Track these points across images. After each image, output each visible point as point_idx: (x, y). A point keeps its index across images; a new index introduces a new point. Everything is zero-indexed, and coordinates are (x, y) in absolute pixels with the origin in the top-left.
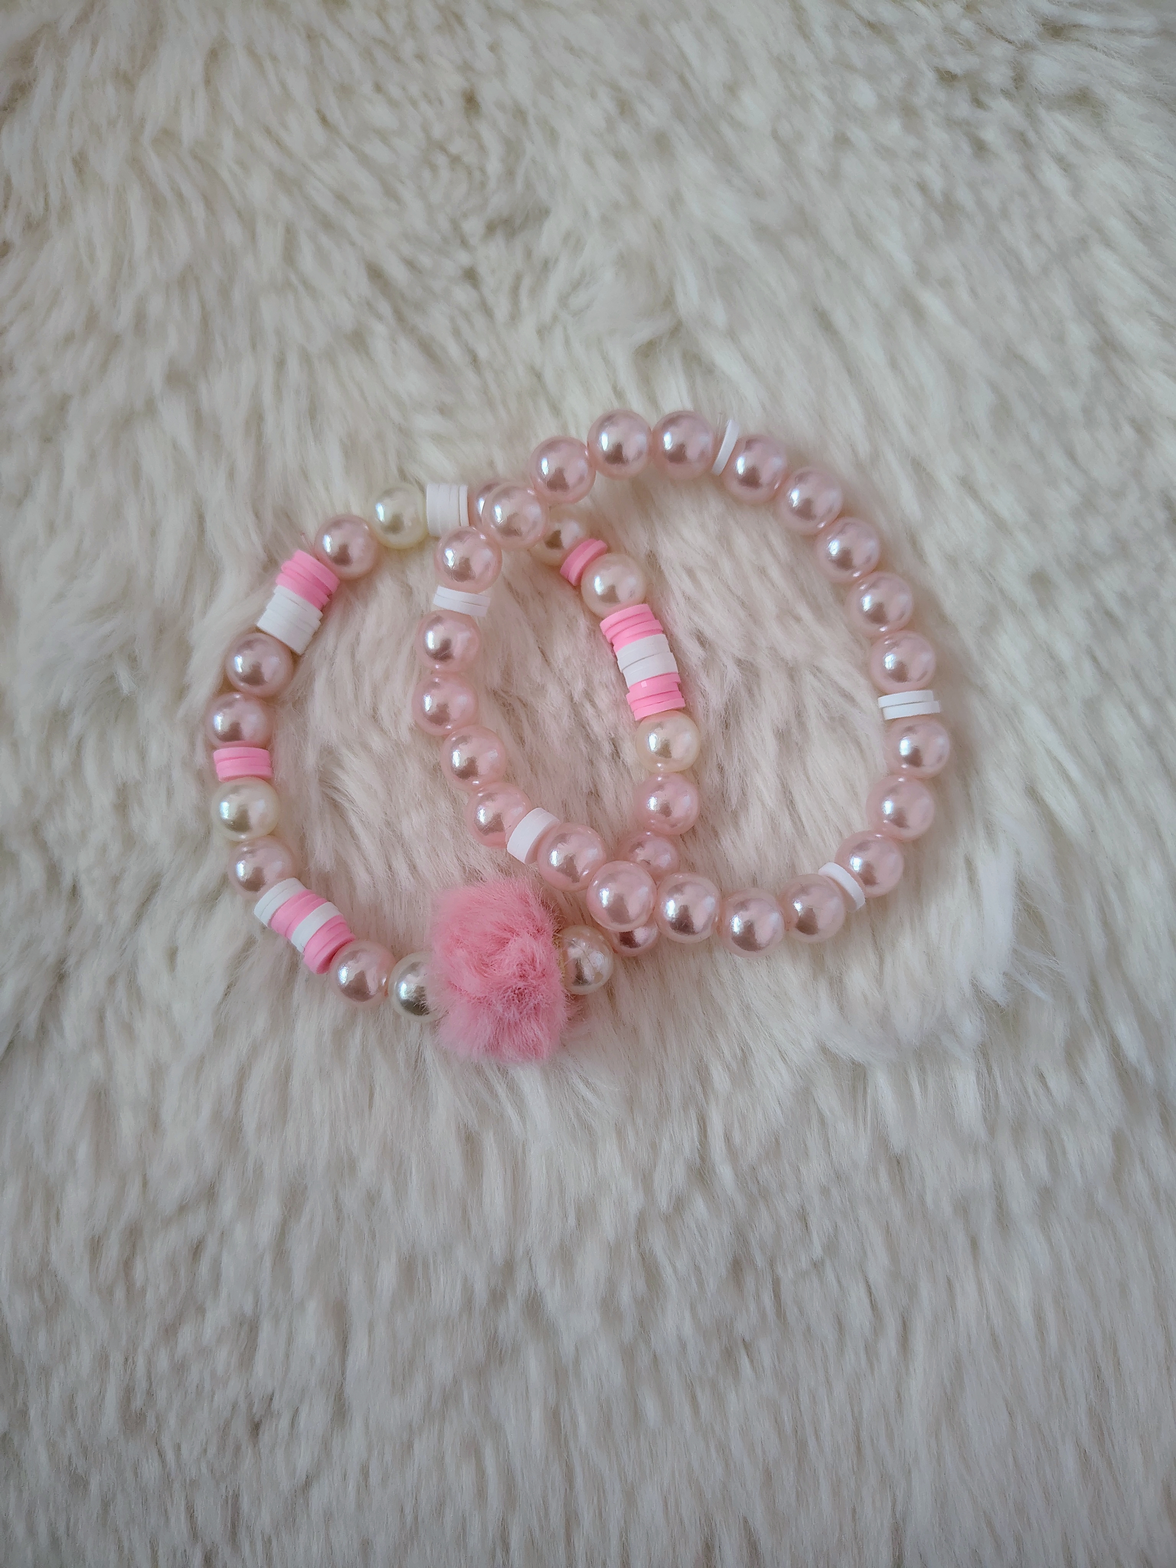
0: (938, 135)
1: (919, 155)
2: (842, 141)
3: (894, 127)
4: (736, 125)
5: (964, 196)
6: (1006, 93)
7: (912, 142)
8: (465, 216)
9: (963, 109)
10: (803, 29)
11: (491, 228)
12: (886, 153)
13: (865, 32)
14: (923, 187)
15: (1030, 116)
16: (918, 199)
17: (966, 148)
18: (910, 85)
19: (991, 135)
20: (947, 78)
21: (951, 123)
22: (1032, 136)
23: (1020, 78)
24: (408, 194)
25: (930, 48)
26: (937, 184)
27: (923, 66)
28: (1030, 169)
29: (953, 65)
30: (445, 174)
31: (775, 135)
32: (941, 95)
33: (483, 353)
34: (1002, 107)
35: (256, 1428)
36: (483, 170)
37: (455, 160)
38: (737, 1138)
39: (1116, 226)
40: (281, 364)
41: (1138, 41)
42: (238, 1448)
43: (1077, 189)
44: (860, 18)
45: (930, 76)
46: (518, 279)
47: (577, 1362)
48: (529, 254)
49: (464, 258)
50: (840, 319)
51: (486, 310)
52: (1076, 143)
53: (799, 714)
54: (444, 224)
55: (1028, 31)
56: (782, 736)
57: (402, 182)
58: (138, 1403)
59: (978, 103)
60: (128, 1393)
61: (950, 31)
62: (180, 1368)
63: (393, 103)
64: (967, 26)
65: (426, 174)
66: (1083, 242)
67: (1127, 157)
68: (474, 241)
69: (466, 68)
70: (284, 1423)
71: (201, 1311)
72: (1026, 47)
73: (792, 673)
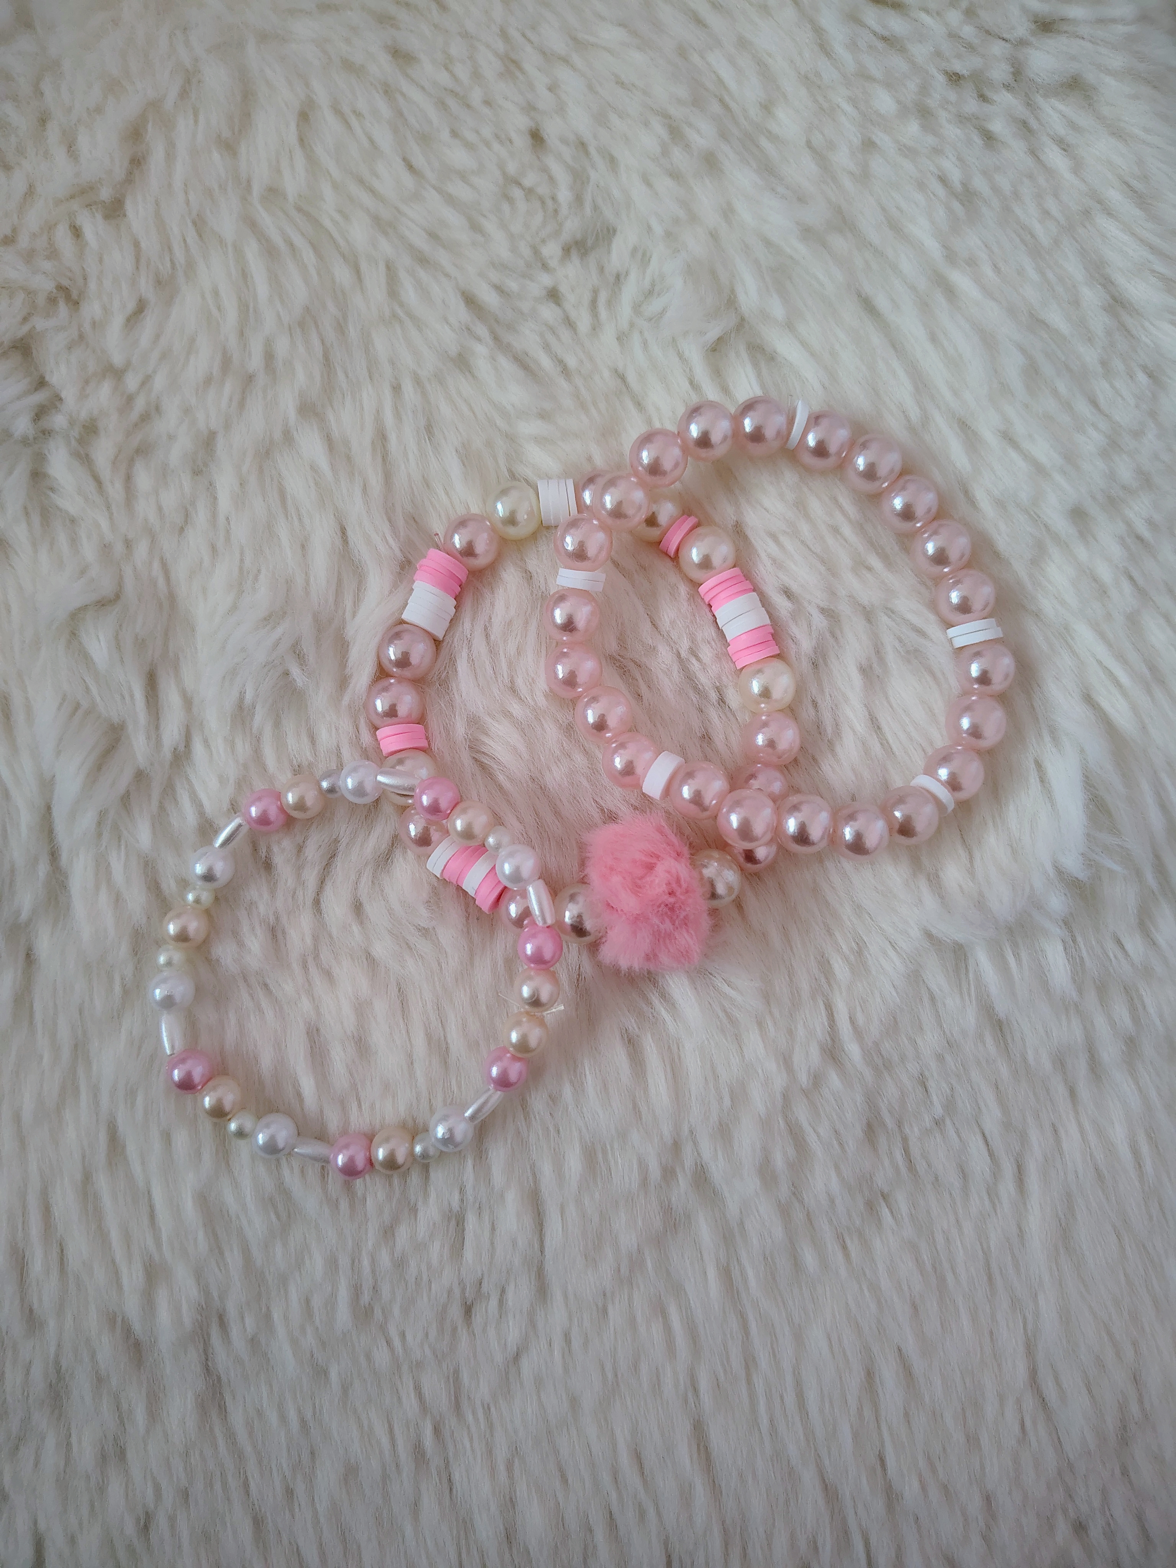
0: (952, 132)
1: (937, 151)
2: (869, 145)
3: (913, 128)
4: (773, 138)
5: (979, 183)
6: (1007, 87)
7: (930, 140)
8: (543, 241)
9: (972, 106)
10: (824, 48)
11: (567, 250)
12: (908, 151)
13: (880, 45)
14: (943, 180)
15: (1030, 104)
16: (941, 191)
17: (978, 140)
18: (924, 89)
19: (997, 126)
20: (955, 78)
21: (962, 119)
22: (1033, 124)
23: (1018, 72)
24: (490, 226)
25: (938, 54)
26: (955, 176)
27: (934, 71)
28: (1033, 153)
29: (958, 67)
30: (522, 205)
31: (809, 144)
32: (952, 96)
33: (572, 362)
34: (1005, 99)
35: (468, 1310)
36: (554, 199)
37: (529, 192)
38: (861, 1019)
39: (1115, 196)
40: (397, 389)
41: (1121, 29)
42: (454, 1330)
43: (1077, 167)
44: (875, 34)
45: (941, 78)
46: (595, 292)
47: (741, 1224)
48: (601, 269)
49: (546, 280)
50: (882, 302)
51: (569, 323)
52: (1073, 125)
53: (878, 650)
54: (526, 252)
55: (1022, 29)
56: (866, 671)
57: (485, 216)
58: (366, 1298)
59: (983, 98)
60: (356, 1291)
61: (953, 36)
62: (400, 1264)
63: (469, 146)
64: (968, 31)
65: (506, 207)
66: (1087, 213)
67: (1118, 133)
68: (553, 263)
69: (530, 108)
70: (494, 1303)
71: (414, 1211)
72: (1022, 43)
73: (868, 615)
